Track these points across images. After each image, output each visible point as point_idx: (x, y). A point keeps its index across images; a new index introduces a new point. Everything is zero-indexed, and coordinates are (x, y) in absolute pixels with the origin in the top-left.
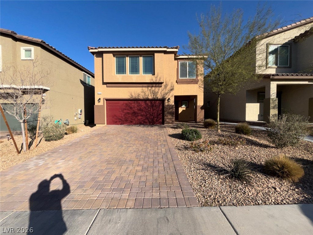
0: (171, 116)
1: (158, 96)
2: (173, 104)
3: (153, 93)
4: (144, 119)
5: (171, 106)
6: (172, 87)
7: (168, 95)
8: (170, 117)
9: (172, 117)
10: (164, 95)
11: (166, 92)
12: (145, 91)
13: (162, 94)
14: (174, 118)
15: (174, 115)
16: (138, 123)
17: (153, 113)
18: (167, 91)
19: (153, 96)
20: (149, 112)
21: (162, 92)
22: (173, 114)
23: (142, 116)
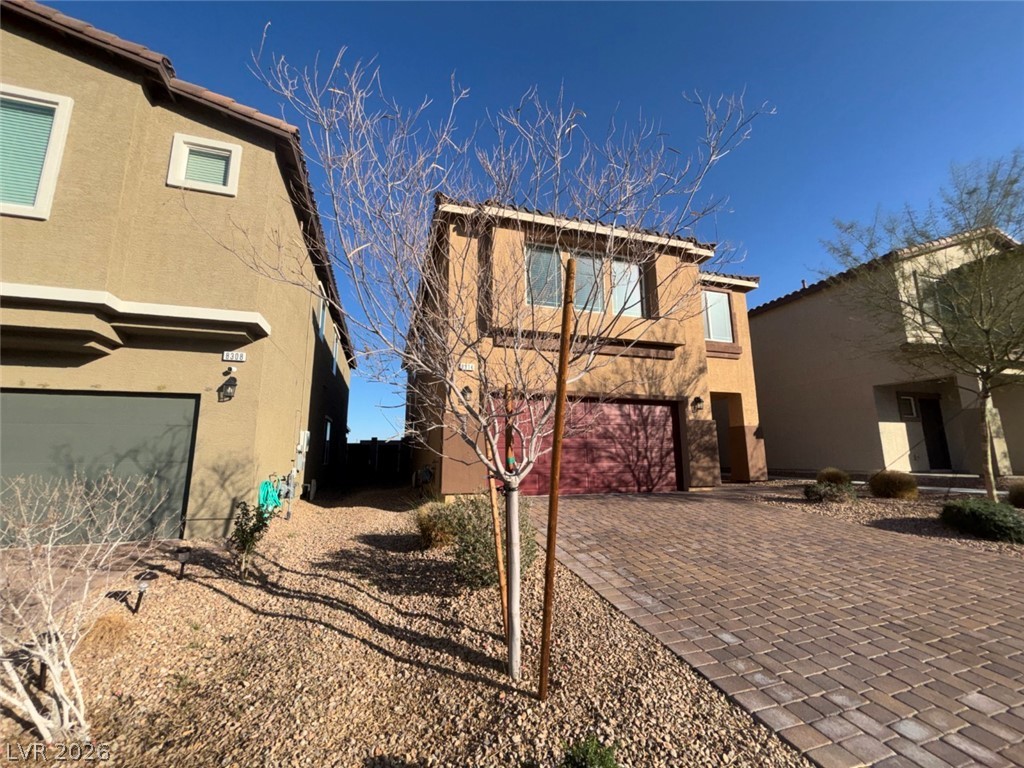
0: (707, 459)
1: (664, 388)
2: (710, 417)
3: (649, 379)
4: (620, 472)
5: (706, 426)
6: (700, 362)
7: (691, 387)
8: (705, 462)
9: (711, 464)
10: (680, 385)
11: (687, 377)
12: (622, 368)
13: (677, 382)
14: (718, 465)
15: (718, 457)
16: (601, 485)
17: (646, 450)
18: (688, 375)
19: (650, 387)
20: (635, 444)
21: (673, 375)
22: (715, 453)
23: (612, 458)
